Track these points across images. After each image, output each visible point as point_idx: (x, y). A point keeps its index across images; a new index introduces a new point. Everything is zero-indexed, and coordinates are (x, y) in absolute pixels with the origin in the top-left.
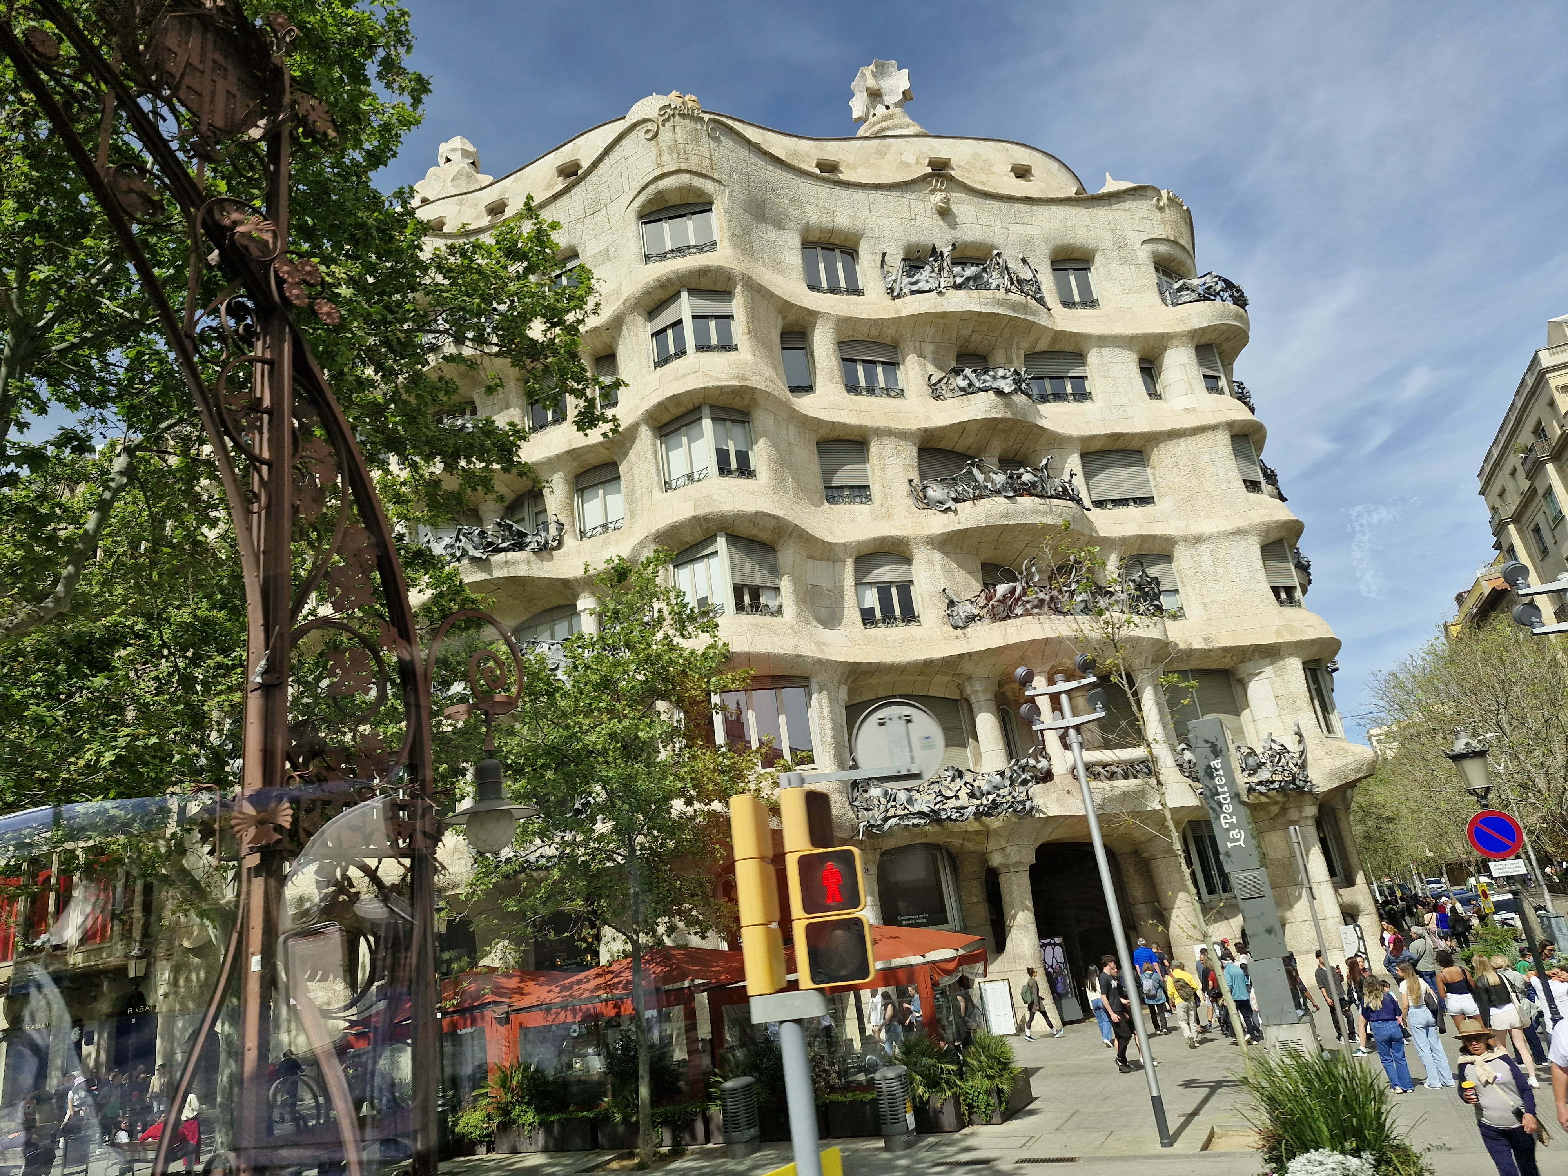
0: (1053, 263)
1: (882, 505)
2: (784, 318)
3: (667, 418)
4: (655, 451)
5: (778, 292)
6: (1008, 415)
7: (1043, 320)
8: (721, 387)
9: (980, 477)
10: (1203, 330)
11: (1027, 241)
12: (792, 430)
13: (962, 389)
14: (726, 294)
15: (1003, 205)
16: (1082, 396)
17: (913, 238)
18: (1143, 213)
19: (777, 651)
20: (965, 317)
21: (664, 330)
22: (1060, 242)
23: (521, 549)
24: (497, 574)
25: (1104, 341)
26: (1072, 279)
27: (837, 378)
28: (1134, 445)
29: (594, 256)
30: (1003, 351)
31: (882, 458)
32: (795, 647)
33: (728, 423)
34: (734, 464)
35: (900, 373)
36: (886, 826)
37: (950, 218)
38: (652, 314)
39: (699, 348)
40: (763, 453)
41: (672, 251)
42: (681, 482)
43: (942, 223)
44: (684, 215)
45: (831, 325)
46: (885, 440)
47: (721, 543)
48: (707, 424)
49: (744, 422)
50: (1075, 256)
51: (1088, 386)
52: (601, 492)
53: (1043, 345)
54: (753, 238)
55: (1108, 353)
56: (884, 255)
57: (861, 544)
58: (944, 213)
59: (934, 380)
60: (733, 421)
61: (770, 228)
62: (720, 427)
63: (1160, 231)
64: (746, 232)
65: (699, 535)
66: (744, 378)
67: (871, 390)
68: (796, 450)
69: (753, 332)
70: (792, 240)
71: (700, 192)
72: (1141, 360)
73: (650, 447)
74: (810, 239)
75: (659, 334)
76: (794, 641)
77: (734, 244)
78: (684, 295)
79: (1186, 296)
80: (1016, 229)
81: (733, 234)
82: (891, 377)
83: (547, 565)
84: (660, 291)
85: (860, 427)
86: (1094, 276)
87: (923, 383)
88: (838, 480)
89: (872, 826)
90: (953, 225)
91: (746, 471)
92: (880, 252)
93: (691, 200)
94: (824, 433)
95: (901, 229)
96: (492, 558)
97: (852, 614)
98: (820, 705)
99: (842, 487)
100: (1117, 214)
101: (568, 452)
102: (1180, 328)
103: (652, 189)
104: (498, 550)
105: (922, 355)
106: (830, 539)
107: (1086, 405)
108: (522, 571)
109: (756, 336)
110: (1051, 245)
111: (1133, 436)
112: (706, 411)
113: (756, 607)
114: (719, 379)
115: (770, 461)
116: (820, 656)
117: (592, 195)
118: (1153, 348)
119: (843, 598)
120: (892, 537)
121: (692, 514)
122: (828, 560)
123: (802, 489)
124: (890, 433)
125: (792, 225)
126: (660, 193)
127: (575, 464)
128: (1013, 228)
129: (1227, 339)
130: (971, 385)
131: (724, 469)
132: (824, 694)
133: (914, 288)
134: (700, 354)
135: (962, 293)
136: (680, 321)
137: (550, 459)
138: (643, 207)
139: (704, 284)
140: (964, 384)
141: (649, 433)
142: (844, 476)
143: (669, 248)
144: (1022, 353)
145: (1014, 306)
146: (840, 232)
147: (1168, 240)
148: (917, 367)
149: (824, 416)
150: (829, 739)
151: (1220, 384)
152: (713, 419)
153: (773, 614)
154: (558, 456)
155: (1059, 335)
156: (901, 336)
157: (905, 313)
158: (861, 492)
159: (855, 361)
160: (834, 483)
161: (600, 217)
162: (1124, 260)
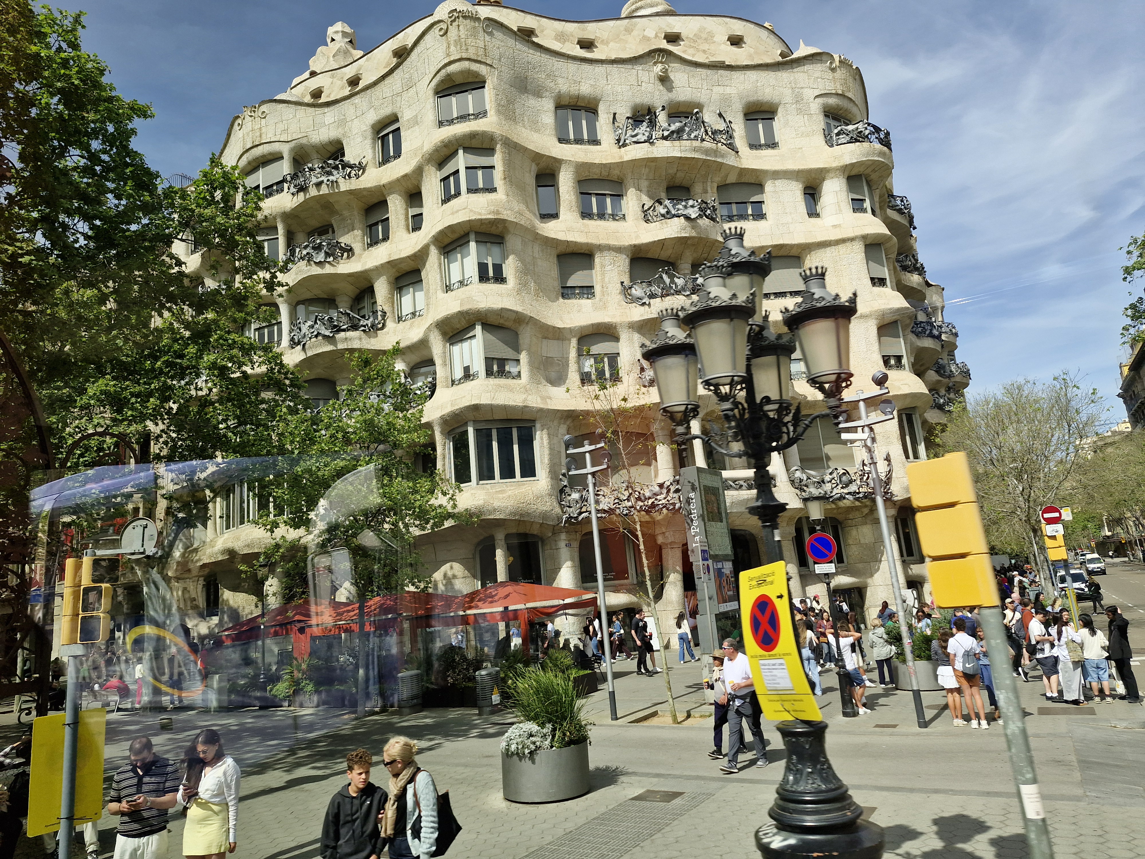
0: (745, 115)
1: (600, 300)
2: (537, 164)
3: (447, 241)
4: (440, 264)
5: (531, 147)
6: (694, 234)
7: (730, 160)
8: (481, 220)
9: (667, 280)
10: (853, 165)
11: (726, 100)
12: (537, 248)
13: (663, 215)
14: (490, 151)
15: (709, 72)
16: (759, 216)
17: (638, 100)
18: (818, 74)
19: (511, 403)
20: (670, 161)
21: (448, 177)
22: (752, 99)
23: (357, 330)
24: (340, 346)
25: (777, 175)
26: (760, 126)
27: (574, 208)
28: (794, 252)
29: (408, 120)
30: (701, 184)
31: (603, 266)
32: (524, 401)
33: (489, 245)
34: (491, 273)
35: (624, 202)
36: (580, 518)
37: (668, 84)
38: (441, 165)
39: (470, 191)
40: (512, 266)
41: (457, 118)
42: (456, 285)
43: (661, 88)
44: (466, 91)
45: (572, 169)
46: (606, 253)
47: (478, 328)
48: (473, 245)
49: (500, 243)
50: (763, 109)
51: (765, 208)
52: (411, 290)
53: (732, 179)
54: (516, 106)
55: (780, 184)
56: (615, 114)
57: (582, 328)
58: (664, 80)
59: (646, 208)
60: (491, 243)
61: (530, 97)
62: (483, 248)
63: (830, 87)
64: (510, 102)
65: (464, 324)
66: (498, 212)
67: (601, 216)
68: (539, 262)
69: (508, 178)
70: (548, 105)
71: (476, 74)
72: (806, 188)
73: (437, 261)
74: (563, 103)
75: (445, 179)
76: (524, 396)
77: (499, 112)
78: (461, 152)
79: (843, 139)
80: (718, 90)
81: (499, 105)
82: (617, 206)
83: (373, 340)
84: (445, 149)
85: (587, 244)
86: (777, 124)
87: (639, 209)
88: (571, 282)
89: (572, 518)
90: (670, 89)
91: (499, 278)
92: (613, 112)
93: (470, 80)
94: (561, 249)
95: (630, 93)
96: (337, 336)
97: (573, 377)
98: (542, 439)
99: (574, 287)
100: (797, 75)
101: (388, 262)
102: (835, 164)
103: (443, 73)
104: (340, 330)
105: (639, 189)
106: (560, 325)
107: (762, 223)
108: (356, 345)
109: (511, 181)
110: (744, 101)
111: (792, 246)
112: (472, 236)
113: (502, 373)
114: (480, 214)
115: (517, 271)
116: (542, 406)
117: (407, 76)
118: (815, 179)
119: (568, 365)
120: (605, 323)
121: (459, 309)
122: (558, 339)
123: (542, 291)
124: (609, 248)
125: (548, 93)
126: (448, 75)
127: (394, 270)
128: (716, 89)
129: (874, 171)
130: (668, 212)
131: (483, 277)
132: (545, 432)
133: (634, 139)
134: (470, 195)
135: (667, 143)
136: (457, 171)
137: (377, 267)
138: (438, 85)
139: (475, 143)
140: (663, 211)
141: (436, 251)
142: (576, 280)
143: (455, 115)
144: (715, 185)
145: (707, 152)
146: (584, 98)
147: (837, 94)
148: (635, 198)
149: (561, 236)
150: (546, 461)
151: (865, 206)
152: (477, 242)
153: (513, 378)
154: (382, 265)
155: (743, 171)
156: (624, 175)
157: (626, 158)
158: (588, 291)
159: (590, 194)
160: (569, 284)
161: (412, 91)
162: (799, 111)
